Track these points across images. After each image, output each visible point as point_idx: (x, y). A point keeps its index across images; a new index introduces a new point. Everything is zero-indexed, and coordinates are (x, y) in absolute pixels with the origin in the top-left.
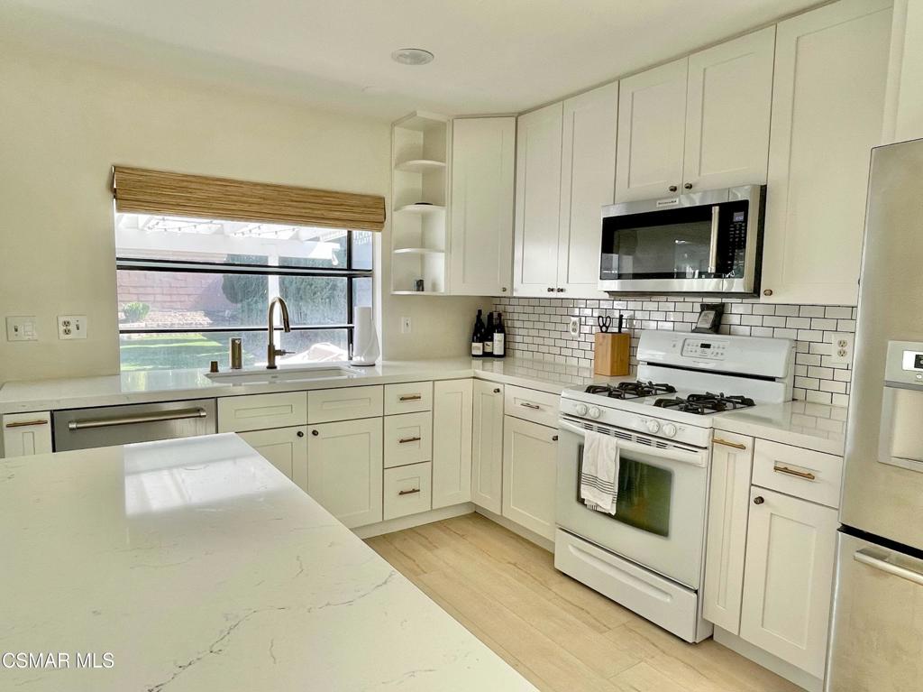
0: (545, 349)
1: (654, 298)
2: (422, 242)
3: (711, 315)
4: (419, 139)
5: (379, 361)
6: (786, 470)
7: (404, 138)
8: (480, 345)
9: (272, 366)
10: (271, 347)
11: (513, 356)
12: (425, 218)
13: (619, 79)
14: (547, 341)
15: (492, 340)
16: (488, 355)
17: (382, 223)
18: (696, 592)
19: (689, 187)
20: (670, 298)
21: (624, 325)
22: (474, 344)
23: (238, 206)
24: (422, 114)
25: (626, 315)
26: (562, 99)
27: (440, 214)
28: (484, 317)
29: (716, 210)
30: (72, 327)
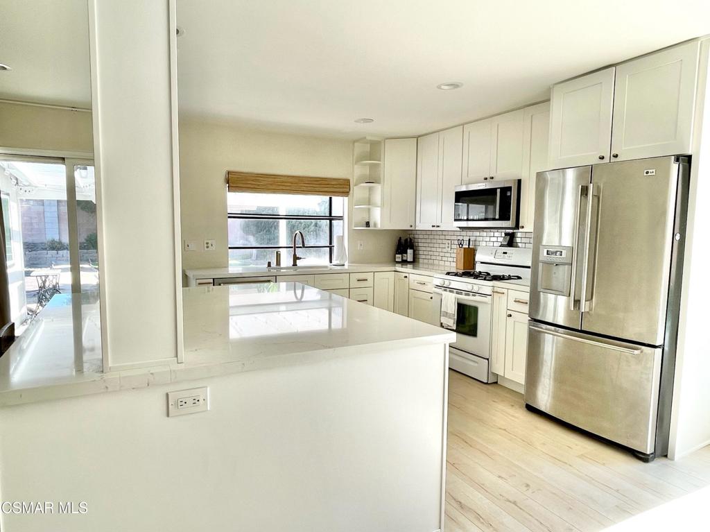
0: (434, 258)
1: (485, 230)
2: (369, 202)
3: (508, 238)
4: (368, 148)
5: (346, 264)
6: (519, 302)
7: (359, 149)
8: (400, 256)
9: (295, 264)
10: (295, 255)
11: (419, 262)
12: (370, 189)
13: (463, 125)
14: (436, 254)
15: (406, 253)
16: (404, 262)
17: (348, 192)
18: (488, 359)
19: (492, 178)
20: (492, 230)
21: (471, 244)
22: (397, 256)
23: (281, 187)
24: (369, 138)
25: (472, 239)
26: (438, 131)
27: (378, 188)
28: (403, 241)
29: (499, 191)
30: (209, 245)
